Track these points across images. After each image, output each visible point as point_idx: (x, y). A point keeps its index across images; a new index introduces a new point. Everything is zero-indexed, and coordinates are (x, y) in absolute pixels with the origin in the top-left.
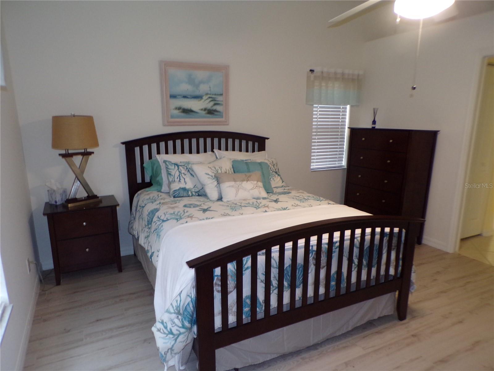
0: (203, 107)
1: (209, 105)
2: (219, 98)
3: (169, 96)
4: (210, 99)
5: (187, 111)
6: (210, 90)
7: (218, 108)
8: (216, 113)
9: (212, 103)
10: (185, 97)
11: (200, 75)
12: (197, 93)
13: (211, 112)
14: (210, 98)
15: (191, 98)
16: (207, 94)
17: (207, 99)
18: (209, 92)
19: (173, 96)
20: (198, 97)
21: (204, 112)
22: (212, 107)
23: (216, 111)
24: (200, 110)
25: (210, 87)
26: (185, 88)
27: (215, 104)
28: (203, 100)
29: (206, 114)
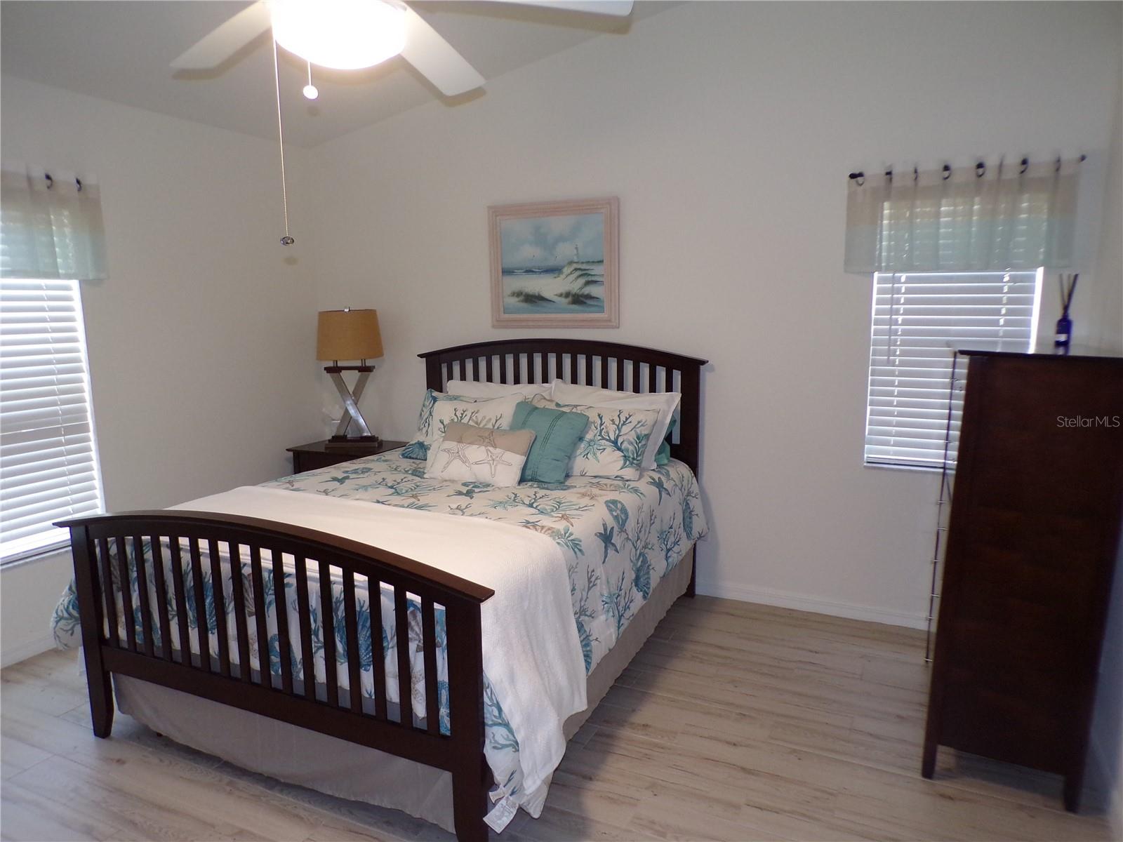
0: (563, 289)
1: (576, 286)
2: (597, 270)
3: (501, 271)
4: (579, 273)
5: (533, 300)
6: (577, 254)
7: (594, 290)
8: (589, 302)
9: (582, 281)
10: (529, 271)
11: (559, 225)
12: (551, 263)
13: (579, 300)
14: (576, 269)
15: (540, 273)
16: (571, 263)
17: (571, 273)
18: (576, 260)
19: (507, 272)
20: (554, 270)
21: (564, 301)
22: (581, 288)
23: (589, 297)
24: (556, 295)
25: (576, 248)
26: (529, 253)
27: (588, 283)
28: (563, 276)
29: (569, 303)
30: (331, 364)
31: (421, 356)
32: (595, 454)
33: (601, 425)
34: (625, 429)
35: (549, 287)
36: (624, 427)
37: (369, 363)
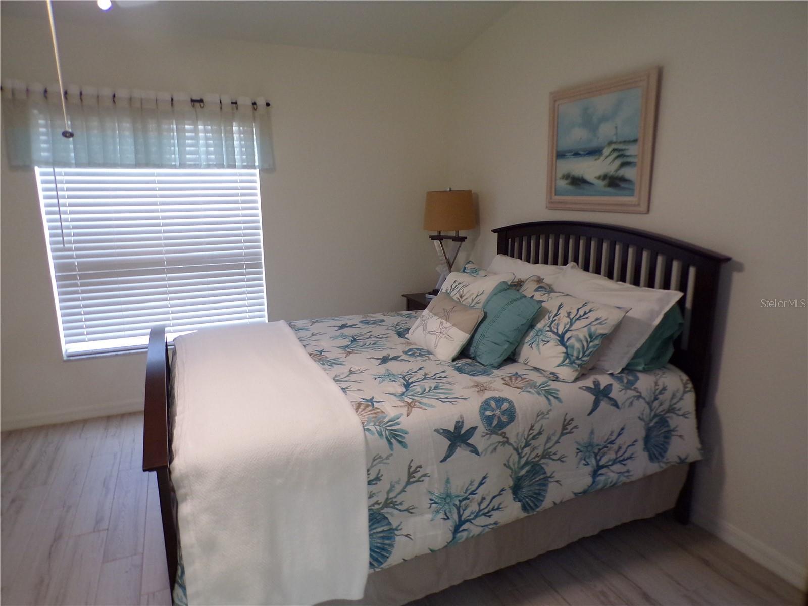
0: (601, 172)
1: (612, 168)
2: (632, 150)
3: (555, 155)
4: (615, 154)
5: (577, 182)
6: (616, 134)
7: (627, 172)
8: (623, 185)
9: (618, 162)
10: (576, 154)
11: (602, 104)
12: (595, 144)
13: (614, 182)
14: (614, 150)
15: (585, 155)
16: (610, 143)
17: (609, 155)
18: (614, 140)
19: (561, 155)
20: (595, 152)
21: (602, 183)
22: (617, 170)
23: (623, 179)
24: (596, 177)
25: (616, 128)
26: (577, 136)
27: (624, 164)
28: (602, 158)
29: (605, 186)
30: (435, 234)
31: (494, 231)
32: (538, 345)
33: (556, 315)
34: (578, 324)
35: (591, 169)
36: (578, 321)
37: (462, 234)
